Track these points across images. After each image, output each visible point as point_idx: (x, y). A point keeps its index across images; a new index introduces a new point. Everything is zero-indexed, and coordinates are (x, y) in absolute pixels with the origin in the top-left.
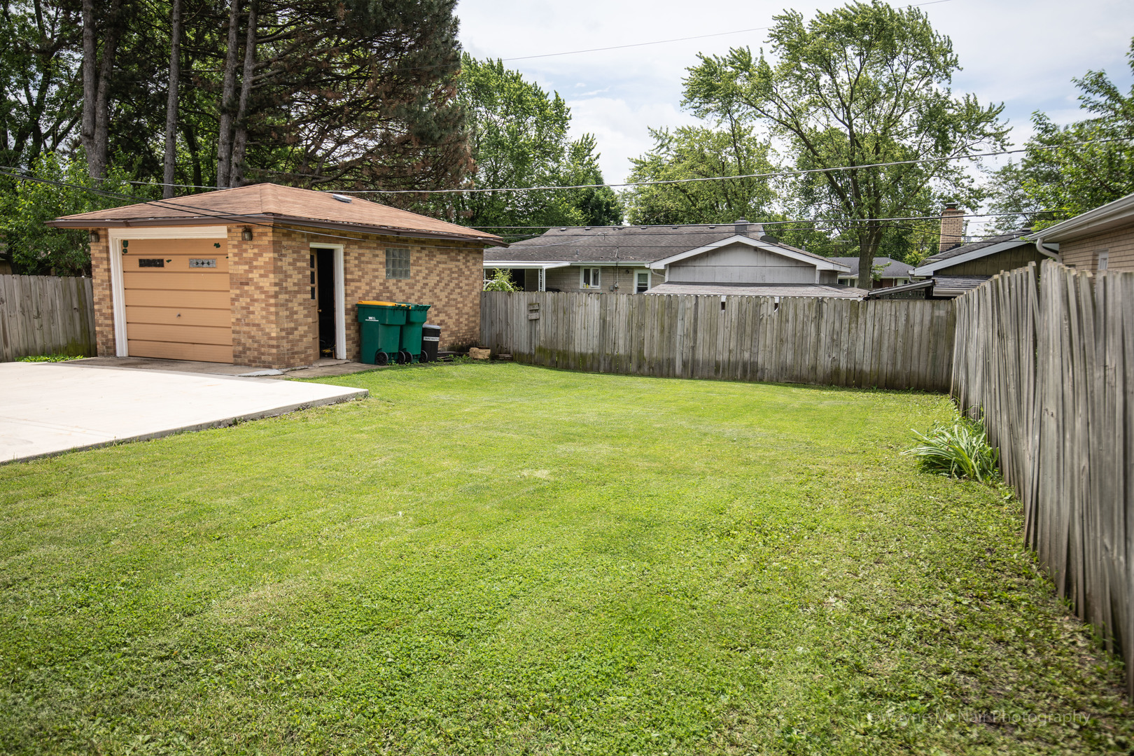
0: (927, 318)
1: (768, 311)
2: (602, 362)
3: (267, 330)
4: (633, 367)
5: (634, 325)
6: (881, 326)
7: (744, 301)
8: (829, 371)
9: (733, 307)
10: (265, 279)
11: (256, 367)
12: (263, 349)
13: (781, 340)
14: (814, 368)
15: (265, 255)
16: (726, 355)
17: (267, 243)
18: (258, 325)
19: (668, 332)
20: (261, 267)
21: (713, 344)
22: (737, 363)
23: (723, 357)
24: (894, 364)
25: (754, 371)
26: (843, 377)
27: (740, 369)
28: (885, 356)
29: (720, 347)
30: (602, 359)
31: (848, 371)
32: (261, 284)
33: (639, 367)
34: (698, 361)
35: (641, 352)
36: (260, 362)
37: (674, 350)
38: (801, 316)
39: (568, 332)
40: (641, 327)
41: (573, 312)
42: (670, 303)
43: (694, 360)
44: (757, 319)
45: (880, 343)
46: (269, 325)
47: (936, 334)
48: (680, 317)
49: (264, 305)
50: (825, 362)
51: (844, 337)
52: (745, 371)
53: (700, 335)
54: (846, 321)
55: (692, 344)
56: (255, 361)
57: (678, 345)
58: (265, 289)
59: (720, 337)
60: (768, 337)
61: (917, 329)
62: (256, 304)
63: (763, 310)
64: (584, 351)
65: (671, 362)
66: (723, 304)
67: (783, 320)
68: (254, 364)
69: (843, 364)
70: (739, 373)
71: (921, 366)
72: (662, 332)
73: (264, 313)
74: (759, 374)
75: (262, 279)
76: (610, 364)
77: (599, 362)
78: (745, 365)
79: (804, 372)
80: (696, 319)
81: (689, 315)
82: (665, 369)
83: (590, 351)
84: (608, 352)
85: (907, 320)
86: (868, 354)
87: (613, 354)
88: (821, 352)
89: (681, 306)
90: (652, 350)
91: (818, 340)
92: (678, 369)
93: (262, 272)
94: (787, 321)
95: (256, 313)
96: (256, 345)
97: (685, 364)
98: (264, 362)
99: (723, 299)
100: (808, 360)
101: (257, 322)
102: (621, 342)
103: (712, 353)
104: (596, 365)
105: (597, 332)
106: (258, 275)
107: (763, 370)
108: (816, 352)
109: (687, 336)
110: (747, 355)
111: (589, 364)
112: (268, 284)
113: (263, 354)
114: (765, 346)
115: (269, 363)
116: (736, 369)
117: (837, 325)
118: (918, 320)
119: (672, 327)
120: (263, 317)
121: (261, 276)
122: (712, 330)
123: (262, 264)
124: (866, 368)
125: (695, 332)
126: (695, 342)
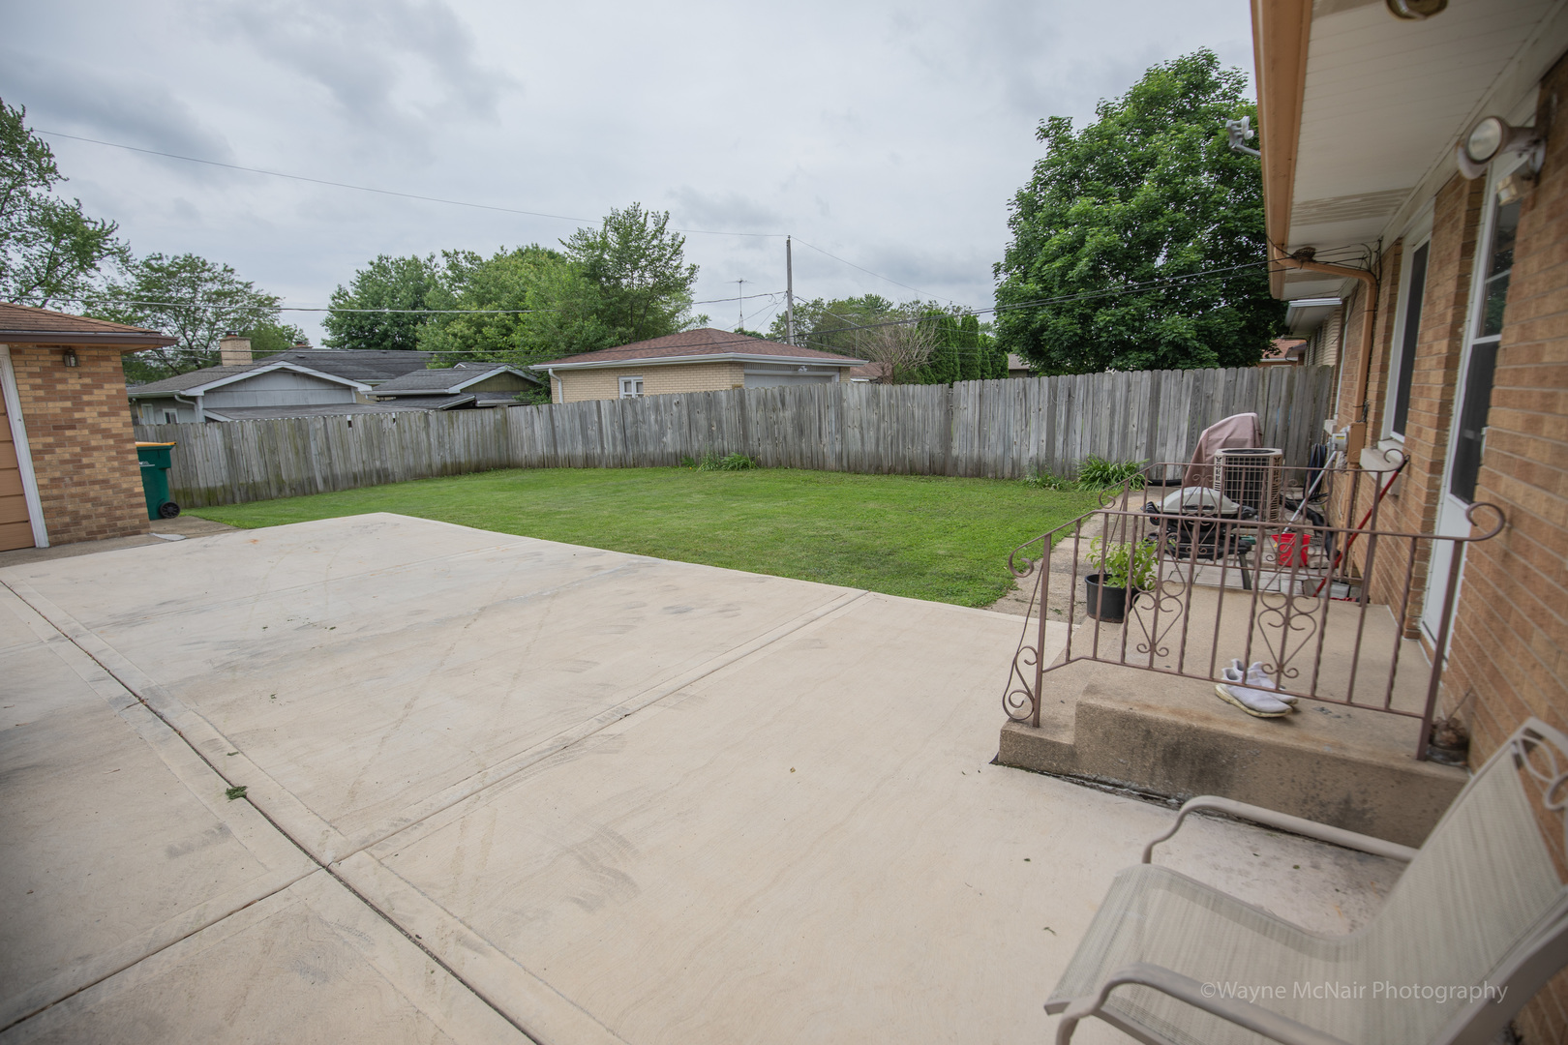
0: (492, 421)
1: (388, 425)
2: (237, 494)
3: (125, 486)
4: (274, 492)
5: (266, 450)
6: (468, 429)
7: (367, 418)
8: (439, 466)
9: (359, 422)
10: (113, 419)
11: (107, 538)
12: (118, 513)
13: (403, 448)
14: (430, 466)
15: (106, 386)
16: (361, 466)
17: (111, 370)
18: (104, 482)
19: (303, 453)
20: (101, 403)
21: (346, 459)
22: (371, 471)
23: (358, 468)
24: (478, 455)
25: (387, 476)
26: (449, 469)
27: (375, 475)
28: (473, 449)
29: (354, 460)
30: (236, 490)
31: (452, 463)
32: (103, 426)
33: (280, 490)
34: (337, 475)
35: (278, 476)
36: (114, 531)
37: (312, 469)
38: (414, 427)
39: (186, 467)
40: (274, 451)
41: (189, 444)
42: (300, 428)
43: (332, 475)
44: (381, 433)
45: (469, 441)
46: (127, 479)
47: (498, 431)
48: (312, 438)
49: (114, 454)
50: (437, 460)
51: (446, 440)
52: (379, 477)
53: (334, 452)
54: (446, 427)
55: (328, 461)
56: (100, 532)
57: (314, 464)
58: (114, 432)
59: (353, 451)
60: (391, 447)
61: (488, 429)
62: (95, 454)
63: (385, 425)
64: (211, 484)
65: (312, 481)
66: (350, 422)
67: (401, 431)
68: (99, 536)
69: (449, 460)
70: (375, 480)
71: (493, 454)
72: (297, 453)
73: (116, 464)
74: (391, 477)
75: (106, 419)
76: (247, 492)
77: (233, 494)
78: (378, 472)
79: (424, 470)
80: (327, 438)
81: (321, 435)
82: (307, 488)
83: (219, 484)
84: (242, 481)
85: (482, 423)
86: (462, 450)
87: (247, 483)
88: (433, 453)
89: (311, 428)
90: (290, 472)
91: (430, 444)
92: (321, 486)
93: (105, 409)
94: (405, 431)
95: (97, 465)
96: (102, 509)
97: (325, 481)
98: (124, 529)
99: (349, 418)
100: (425, 460)
101: (100, 477)
102: (255, 469)
103: (348, 466)
104: (229, 497)
105: (223, 462)
106: (96, 414)
107: (393, 473)
108: (430, 453)
109: (321, 454)
110: (378, 463)
111: (220, 498)
112: (120, 425)
113: (120, 518)
114: (391, 454)
115: (135, 527)
116: (371, 476)
117: (441, 431)
118: (488, 423)
119: (306, 448)
120: (113, 470)
121: (102, 414)
122: (344, 446)
123: (105, 398)
124: (463, 460)
125: (329, 449)
126: (331, 459)
